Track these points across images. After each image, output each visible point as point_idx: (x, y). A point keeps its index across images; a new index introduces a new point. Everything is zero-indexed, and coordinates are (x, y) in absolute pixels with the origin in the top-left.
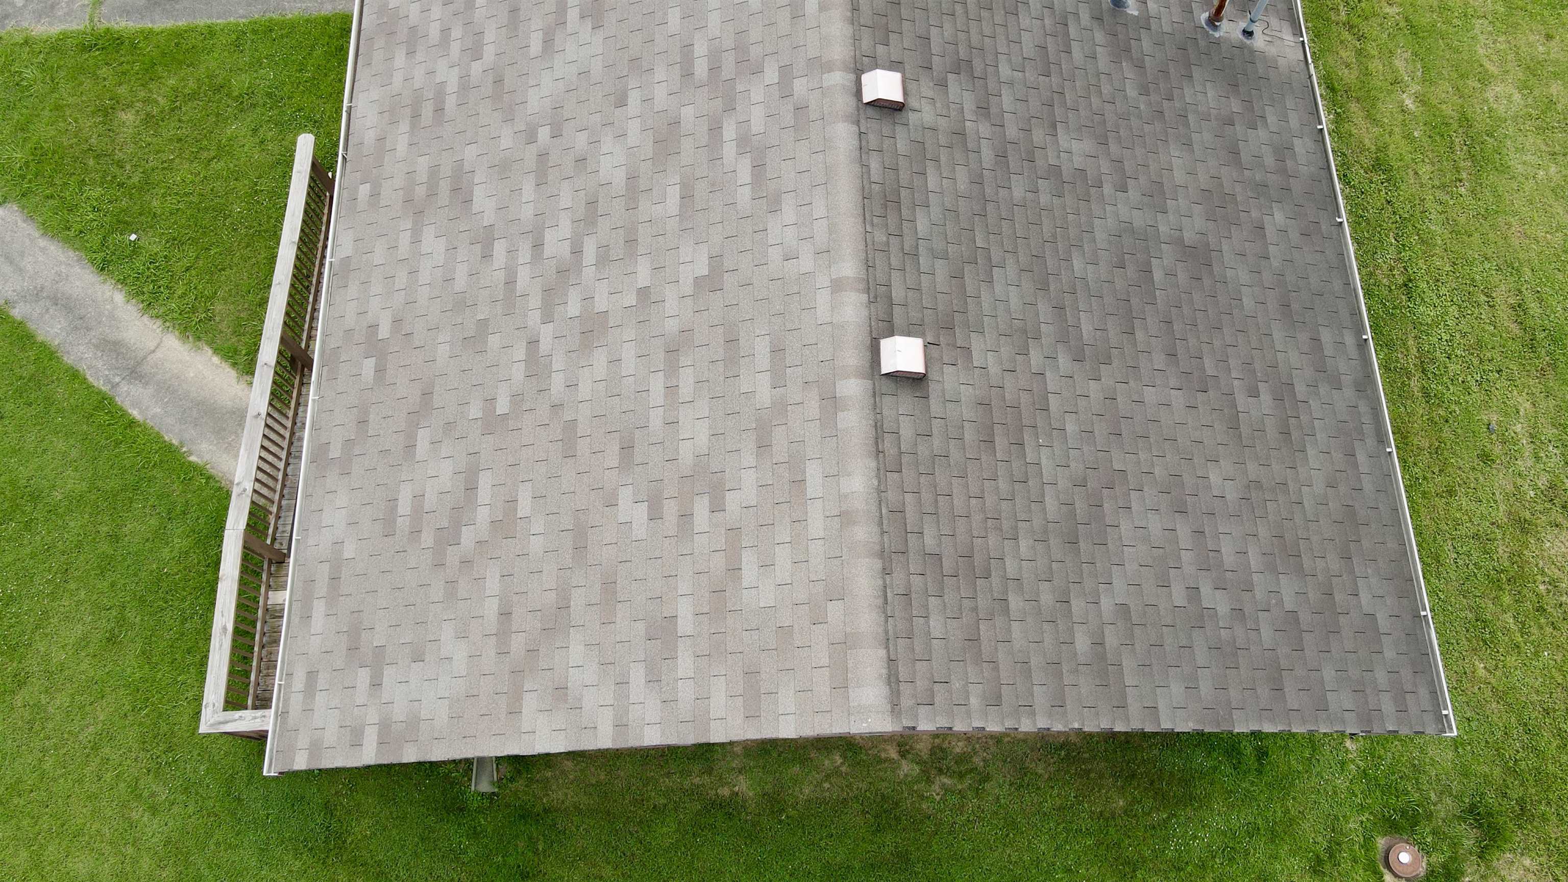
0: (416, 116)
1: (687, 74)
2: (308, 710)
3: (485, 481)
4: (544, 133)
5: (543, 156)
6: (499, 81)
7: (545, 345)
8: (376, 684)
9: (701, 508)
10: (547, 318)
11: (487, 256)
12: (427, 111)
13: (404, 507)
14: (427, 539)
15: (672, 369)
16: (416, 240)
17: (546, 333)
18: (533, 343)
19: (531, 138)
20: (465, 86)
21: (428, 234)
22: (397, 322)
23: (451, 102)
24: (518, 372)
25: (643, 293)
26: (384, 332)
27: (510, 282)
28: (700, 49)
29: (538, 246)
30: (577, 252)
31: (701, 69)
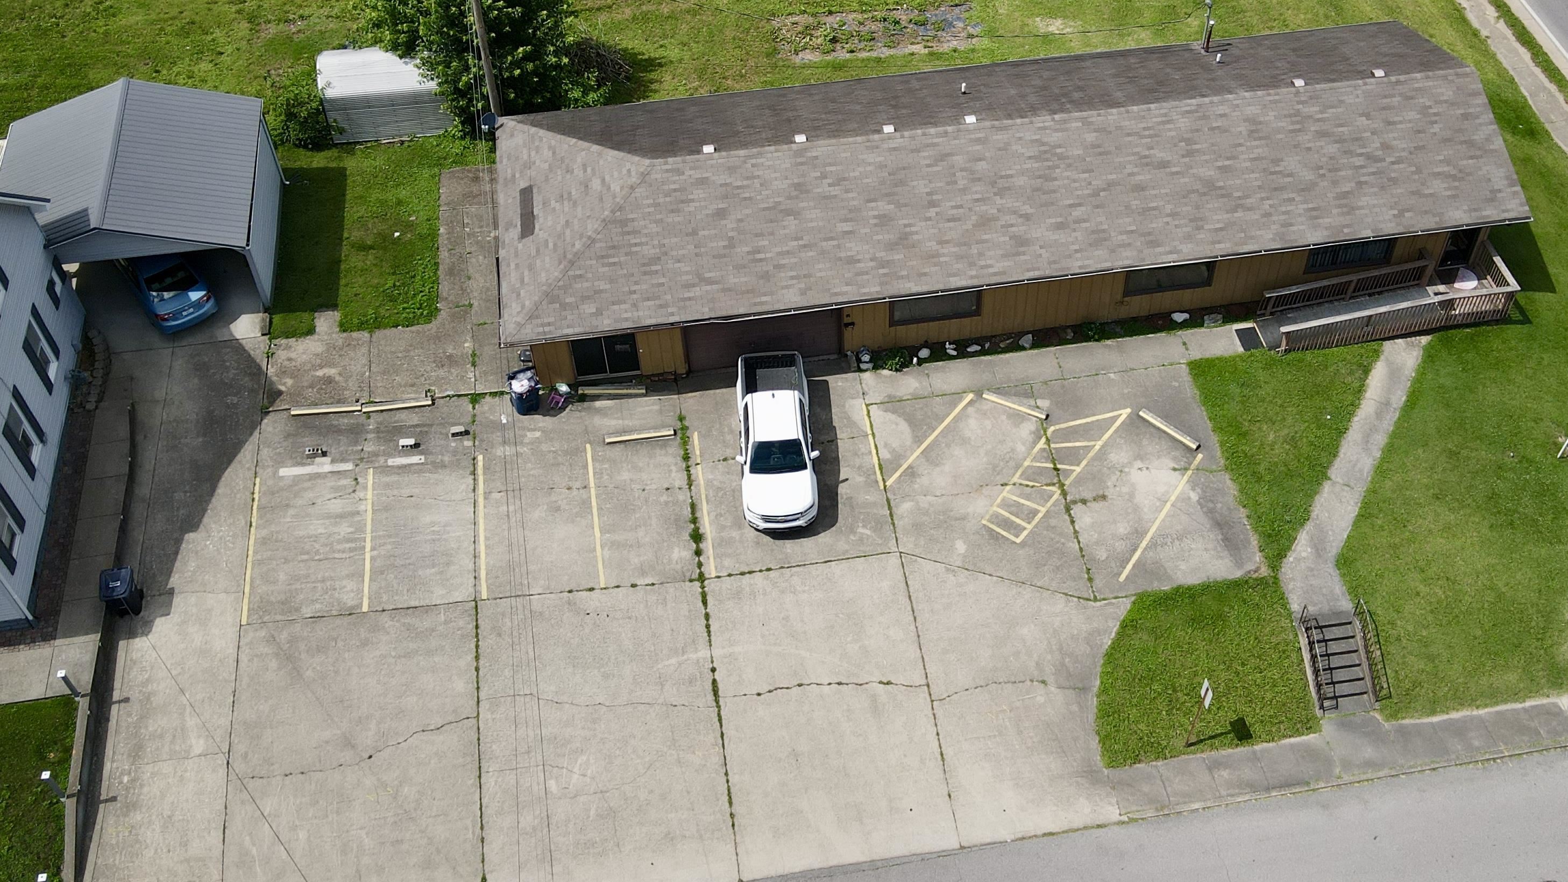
0: (1317, 218)
1: (1299, 130)
2: (1512, 210)
3: (1436, 170)
4: (1321, 172)
5: (1330, 171)
6: (1303, 190)
7: (1393, 159)
8: (1500, 191)
9: (1431, 111)
10: (1384, 160)
11: (1366, 183)
12: (1315, 213)
13: (1449, 193)
14: (1457, 184)
15: (1394, 123)
16: (1362, 208)
17: (1389, 160)
18: (1393, 163)
19: (1324, 175)
20: (1305, 202)
21: (1360, 204)
22: (1392, 208)
23: (1310, 206)
24: (1402, 166)
25: (1373, 133)
26: (1396, 212)
27: (1373, 174)
28: (1291, 127)
29: (1362, 167)
30: (1361, 155)
31: (1298, 127)
